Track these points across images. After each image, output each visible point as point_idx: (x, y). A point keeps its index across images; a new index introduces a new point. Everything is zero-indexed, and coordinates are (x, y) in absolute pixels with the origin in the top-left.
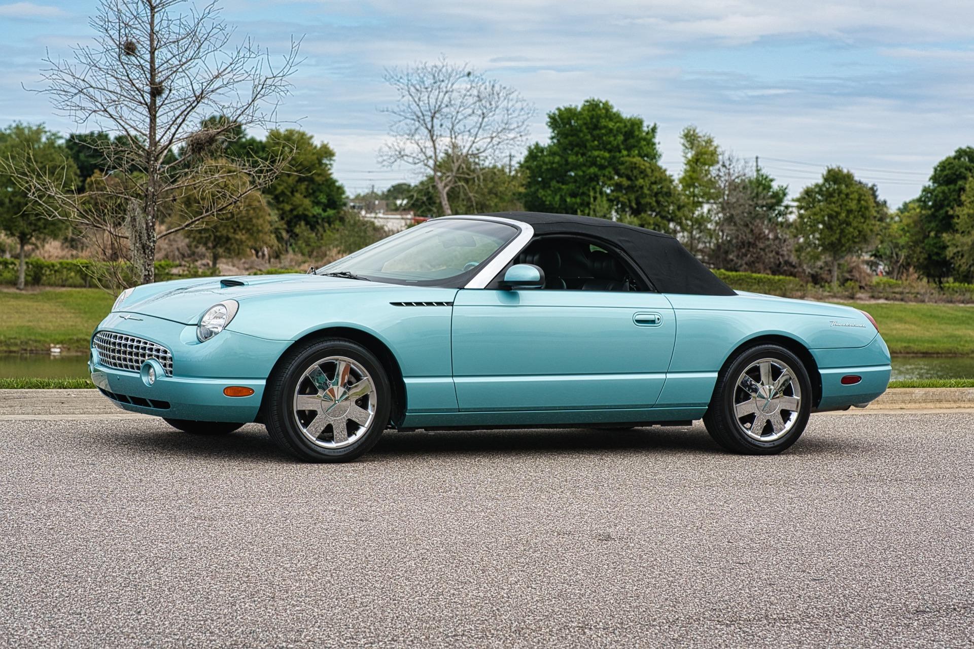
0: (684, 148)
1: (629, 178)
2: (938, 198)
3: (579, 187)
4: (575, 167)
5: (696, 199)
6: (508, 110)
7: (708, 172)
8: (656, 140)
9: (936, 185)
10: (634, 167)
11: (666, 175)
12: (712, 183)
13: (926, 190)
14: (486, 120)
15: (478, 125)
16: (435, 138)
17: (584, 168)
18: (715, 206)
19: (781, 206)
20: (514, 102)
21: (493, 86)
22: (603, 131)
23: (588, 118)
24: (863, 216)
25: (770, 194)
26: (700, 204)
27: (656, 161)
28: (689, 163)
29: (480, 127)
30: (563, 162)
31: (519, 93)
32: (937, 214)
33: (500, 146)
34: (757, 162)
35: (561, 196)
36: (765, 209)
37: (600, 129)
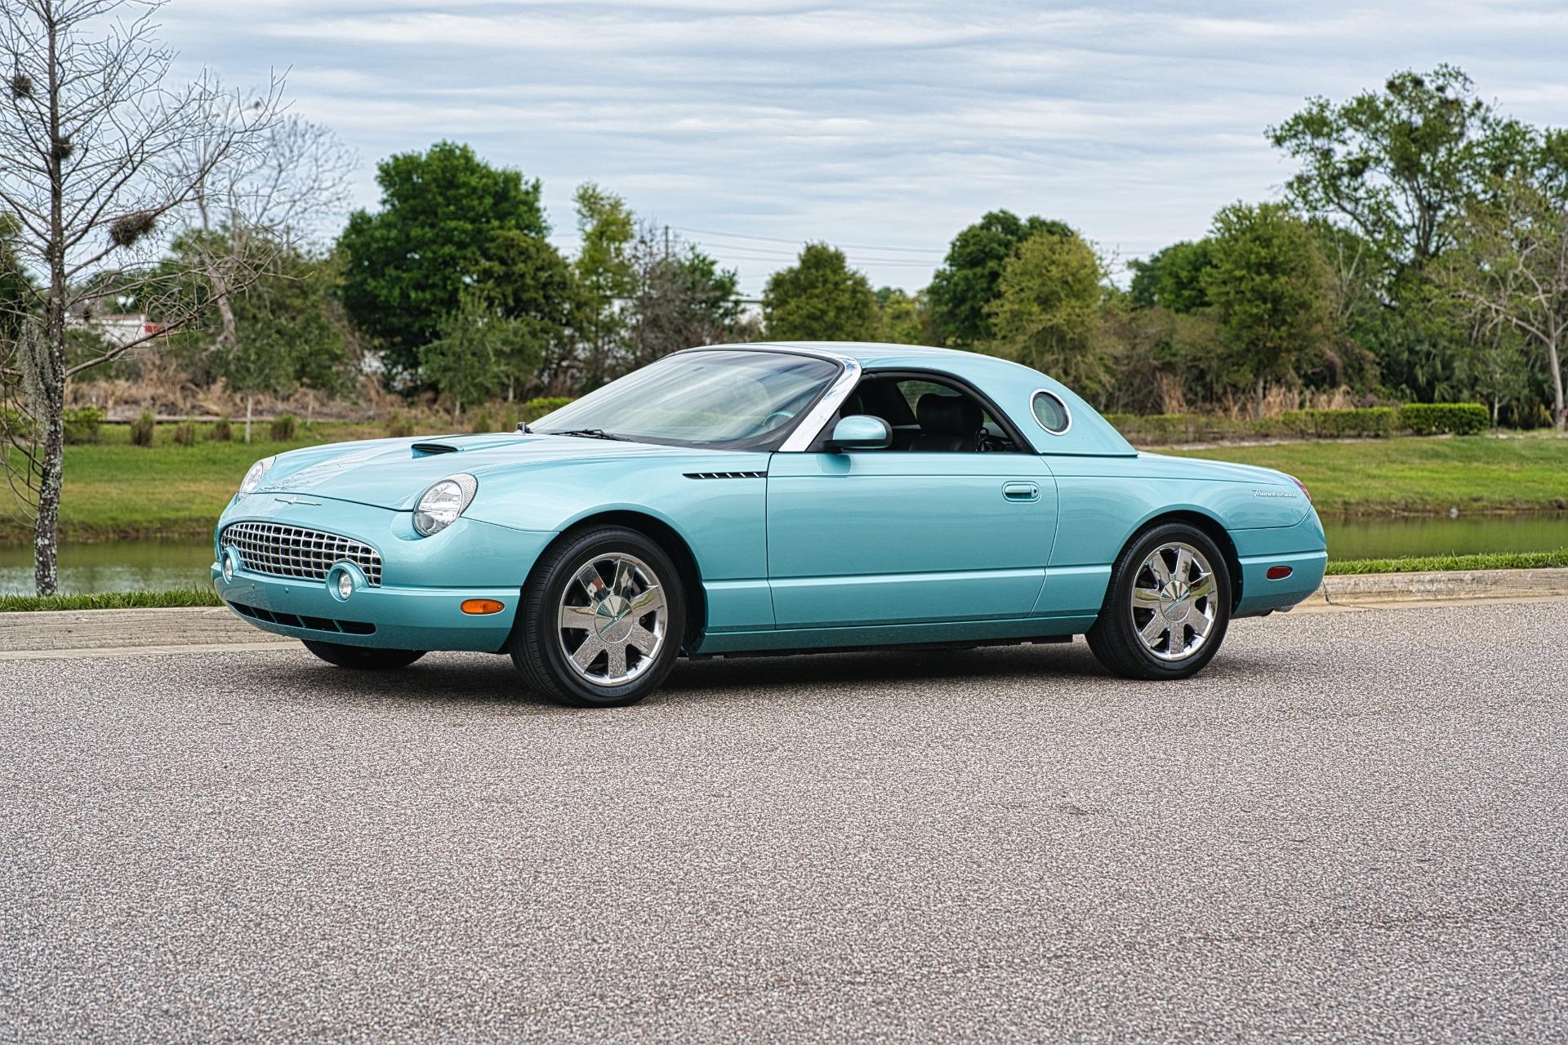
0: (580, 216)
1: (503, 262)
2: (959, 288)
3: (427, 277)
4: (420, 245)
5: (601, 292)
6: (316, 160)
7: (619, 252)
8: (541, 204)
9: (954, 268)
10: (510, 244)
11: (557, 257)
12: (624, 267)
13: (939, 275)
14: (283, 174)
15: (272, 183)
16: (205, 203)
17: (434, 247)
18: (630, 303)
19: (728, 301)
20: (327, 146)
21: (295, 123)
22: (462, 191)
23: (439, 171)
24: (860, 316)
25: (711, 283)
26: (607, 300)
27: (544, 237)
28: (588, 237)
29: (275, 187)
30: (403, 238)
31: (334, 134)
32: (957, 311)
33: (307, 215)
34: (666, 234)
35: (401, 288)
36: (704, 305)
37: (458, 187)
